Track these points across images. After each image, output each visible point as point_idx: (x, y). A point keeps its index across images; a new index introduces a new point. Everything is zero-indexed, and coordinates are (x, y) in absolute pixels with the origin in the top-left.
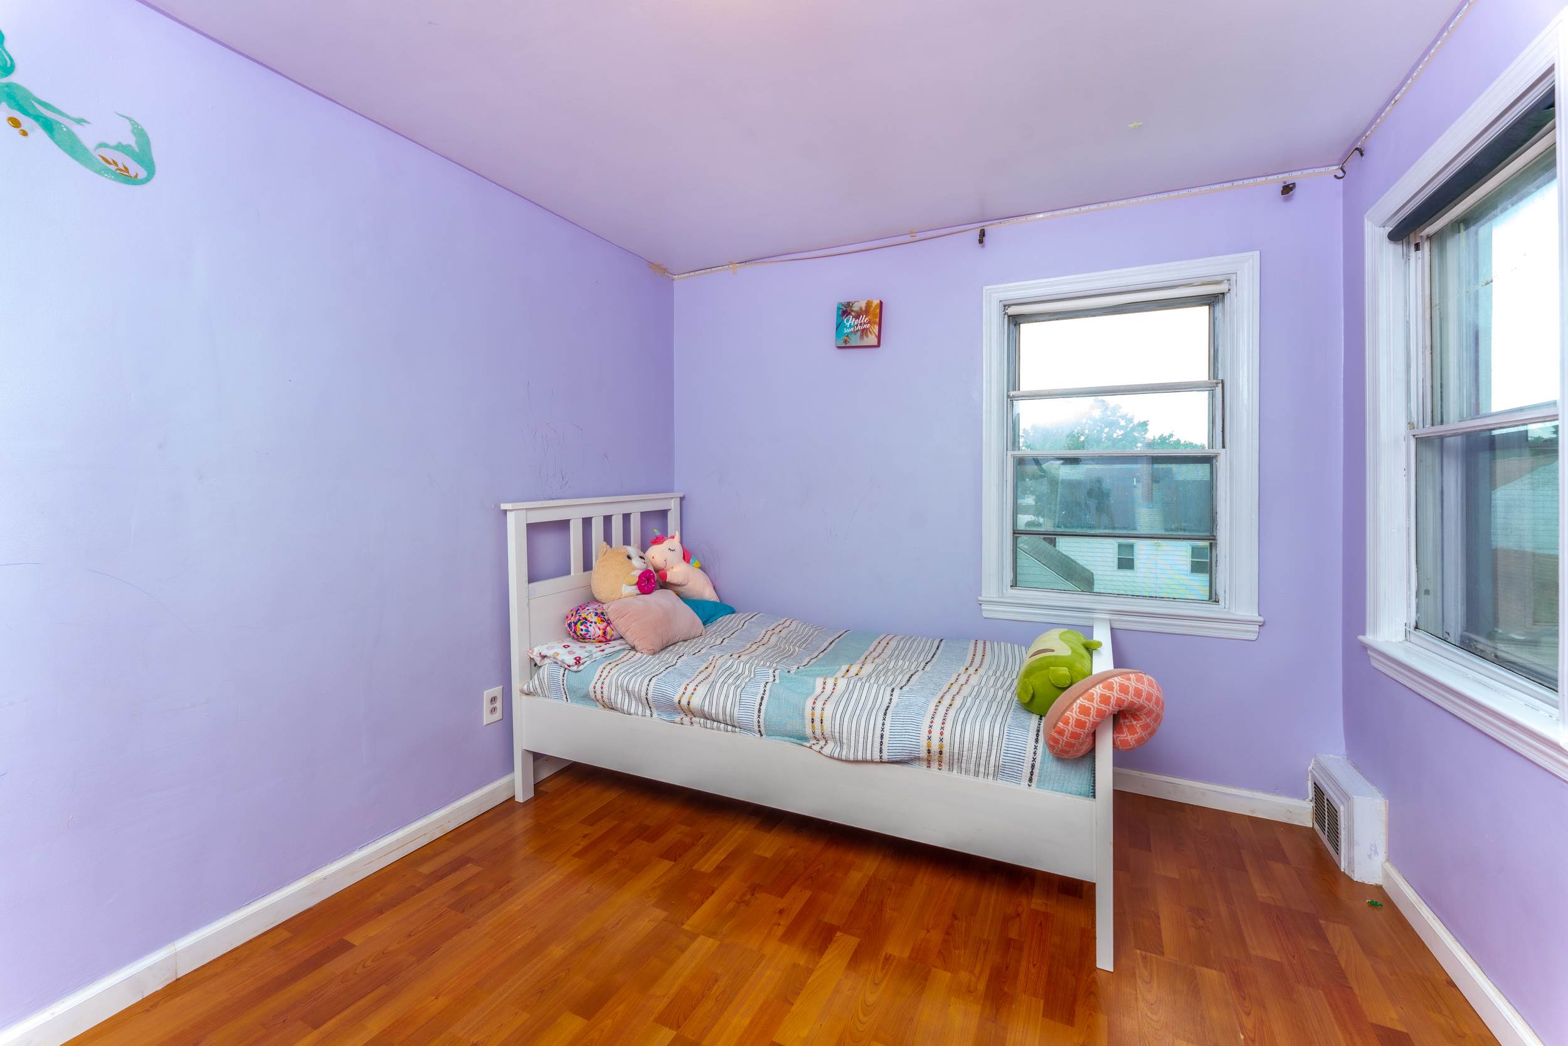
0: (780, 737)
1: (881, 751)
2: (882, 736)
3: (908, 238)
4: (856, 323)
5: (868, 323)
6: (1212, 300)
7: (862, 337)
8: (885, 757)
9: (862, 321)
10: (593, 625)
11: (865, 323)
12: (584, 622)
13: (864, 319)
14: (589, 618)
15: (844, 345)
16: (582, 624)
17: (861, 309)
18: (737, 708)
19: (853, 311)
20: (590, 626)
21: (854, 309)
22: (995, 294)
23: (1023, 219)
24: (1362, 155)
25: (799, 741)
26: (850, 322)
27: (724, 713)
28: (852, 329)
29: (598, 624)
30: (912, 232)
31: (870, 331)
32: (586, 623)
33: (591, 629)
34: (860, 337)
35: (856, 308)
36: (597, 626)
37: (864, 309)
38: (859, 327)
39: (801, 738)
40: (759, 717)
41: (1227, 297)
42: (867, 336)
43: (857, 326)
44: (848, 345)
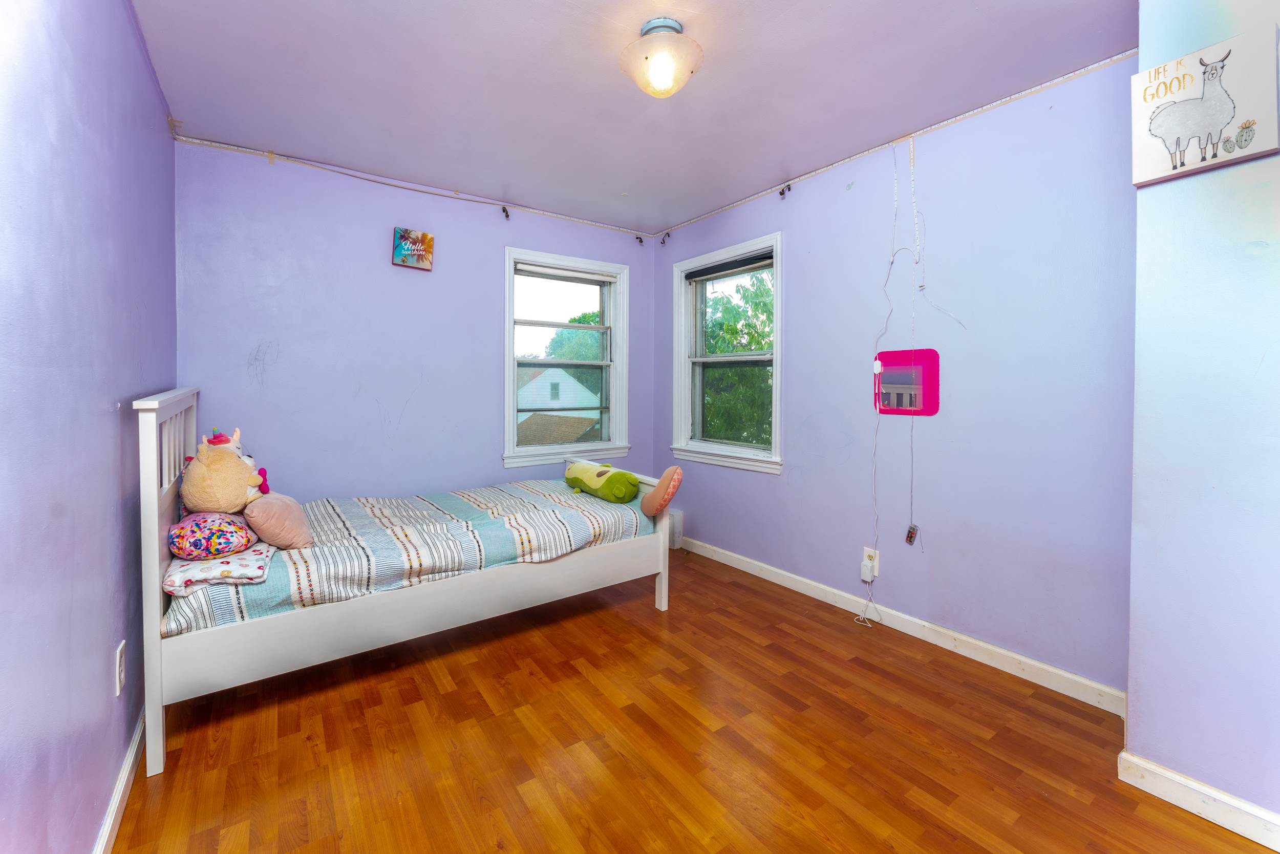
0: (496, 564)
1: (571, 546)
2: (569, 536)
3: (452, 194)
4: (413, 248)
5: (423, 251)
6: (602, 284)
7: (418, 260)
8: (573, 548)
9: (419, 248)
10: (234, 534)
11: (420, 250)
12: (221, 535)
13: (419, 246)
14: (225, 529)
15: (402, 264)
16: (219, 537)
17: (418, 238)
18: (462, 555)
19: (410, 238)
20: (232, 536)
21: (411, 236)
22: (513, 253)
23: (528, 209)
24: (669, 236)
25: (513, 561)
26: (407, 246)
27: (453, 561)
28: (410, 252)
29: (238, 532)
30: (457, 191)
31: (425, 257)
32: (225, 535)
33: (232, 540)
34: (417, 261)
35: (413, 235)
36: (239, 535)
37: (420, 238)
38: (416, 252)
39: (512, 559)
40: (481, 555)
41: (613, 285)
42: (423, 261)
43: (414, 250)
44: (405, 264)
